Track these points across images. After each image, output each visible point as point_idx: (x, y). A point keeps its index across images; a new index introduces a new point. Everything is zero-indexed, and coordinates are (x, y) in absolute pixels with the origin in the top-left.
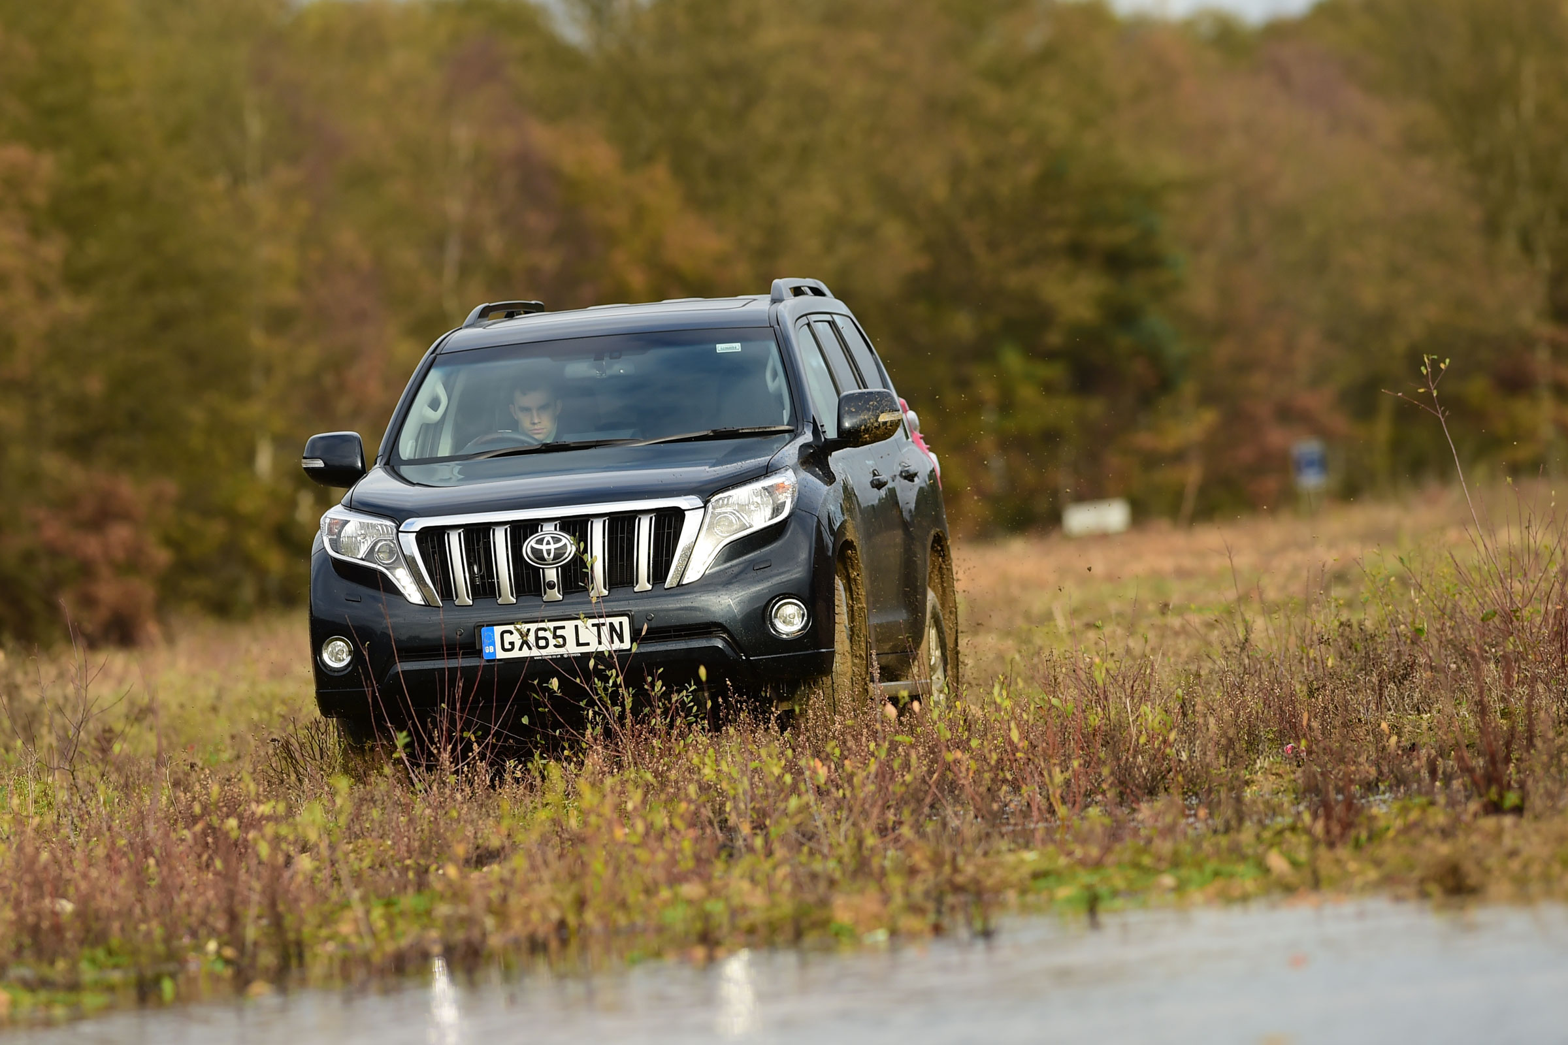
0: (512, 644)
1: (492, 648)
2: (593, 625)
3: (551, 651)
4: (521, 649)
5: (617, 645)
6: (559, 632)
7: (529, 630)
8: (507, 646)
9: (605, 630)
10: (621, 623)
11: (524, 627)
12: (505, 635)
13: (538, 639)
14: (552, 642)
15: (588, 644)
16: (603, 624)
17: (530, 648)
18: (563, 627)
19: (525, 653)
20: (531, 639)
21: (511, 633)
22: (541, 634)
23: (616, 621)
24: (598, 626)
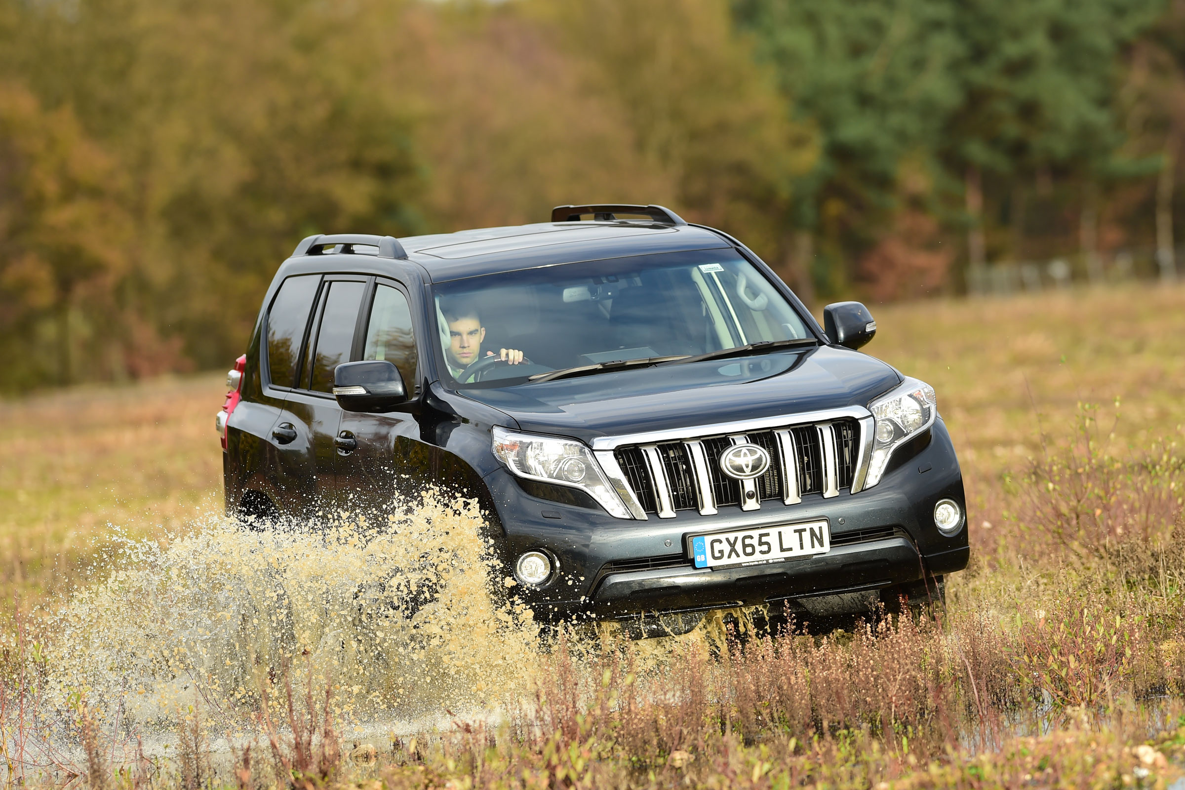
0: (721, 552)
1: (703, 556)
2: (795, 531)
3: (758, 557)
4: (729, 557)
5: (818, 549)
6: (764, 539)
7: (736, 538)
8: (717, 554)
9: (806, 536)
10: (820, 528)
11: (731, 536)
12: (715, 544)
13: (745, 546)
14: (758, 549)
15: (791, 549)
16: (805, 530)
17: (738, 556)
18: (767, 535)
19: (734, 560)
20: (739, 547)
21: (720, 542)
22: (748, 541)
23: (815, 526)
24: (800, 532)
